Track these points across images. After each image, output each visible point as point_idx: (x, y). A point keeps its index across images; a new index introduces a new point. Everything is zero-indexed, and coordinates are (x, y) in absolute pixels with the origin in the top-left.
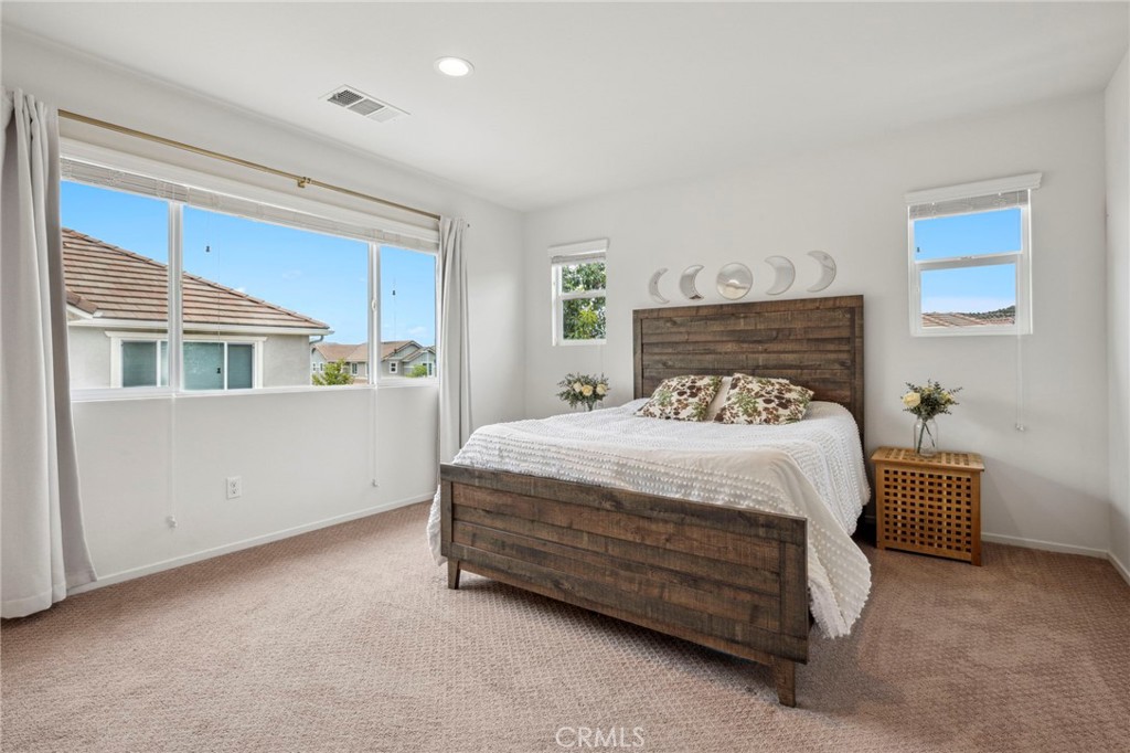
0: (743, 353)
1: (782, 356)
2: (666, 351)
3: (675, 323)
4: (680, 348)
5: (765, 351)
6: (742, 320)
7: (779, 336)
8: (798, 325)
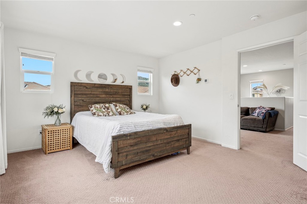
0: (107, 97)
1: (117, 98)
2: (83, 96)
3: (87, 88)
4: (88, 96)
5: (113, 97)
6: (107, 89)
7: (116, 93)
8: (120, 91)
